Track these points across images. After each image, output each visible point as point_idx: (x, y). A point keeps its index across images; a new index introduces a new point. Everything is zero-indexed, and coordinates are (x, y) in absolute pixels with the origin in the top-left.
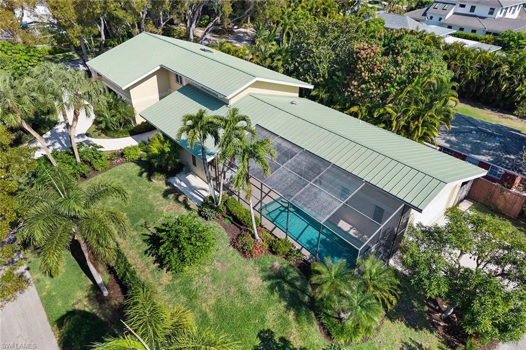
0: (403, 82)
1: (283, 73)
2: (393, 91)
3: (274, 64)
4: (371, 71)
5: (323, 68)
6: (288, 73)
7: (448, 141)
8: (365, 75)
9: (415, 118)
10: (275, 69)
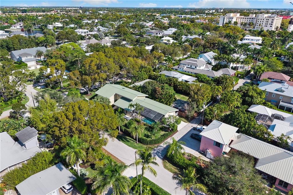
0: (165, 95)
1: (141, 92)
2: (164, 96)
3: (139, 90)
4: (159, 93)
5: (150, 91)
6: (142, 92)
7: (175, 105)
8: (158, 93)
9: (167, 101)
10: (139, 91)
